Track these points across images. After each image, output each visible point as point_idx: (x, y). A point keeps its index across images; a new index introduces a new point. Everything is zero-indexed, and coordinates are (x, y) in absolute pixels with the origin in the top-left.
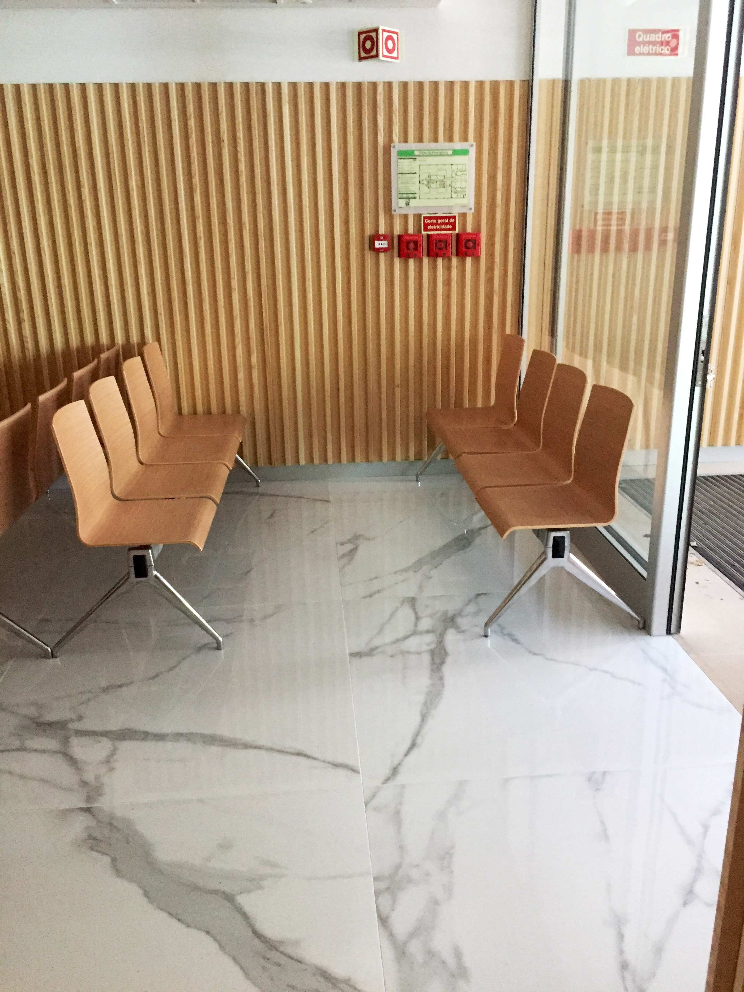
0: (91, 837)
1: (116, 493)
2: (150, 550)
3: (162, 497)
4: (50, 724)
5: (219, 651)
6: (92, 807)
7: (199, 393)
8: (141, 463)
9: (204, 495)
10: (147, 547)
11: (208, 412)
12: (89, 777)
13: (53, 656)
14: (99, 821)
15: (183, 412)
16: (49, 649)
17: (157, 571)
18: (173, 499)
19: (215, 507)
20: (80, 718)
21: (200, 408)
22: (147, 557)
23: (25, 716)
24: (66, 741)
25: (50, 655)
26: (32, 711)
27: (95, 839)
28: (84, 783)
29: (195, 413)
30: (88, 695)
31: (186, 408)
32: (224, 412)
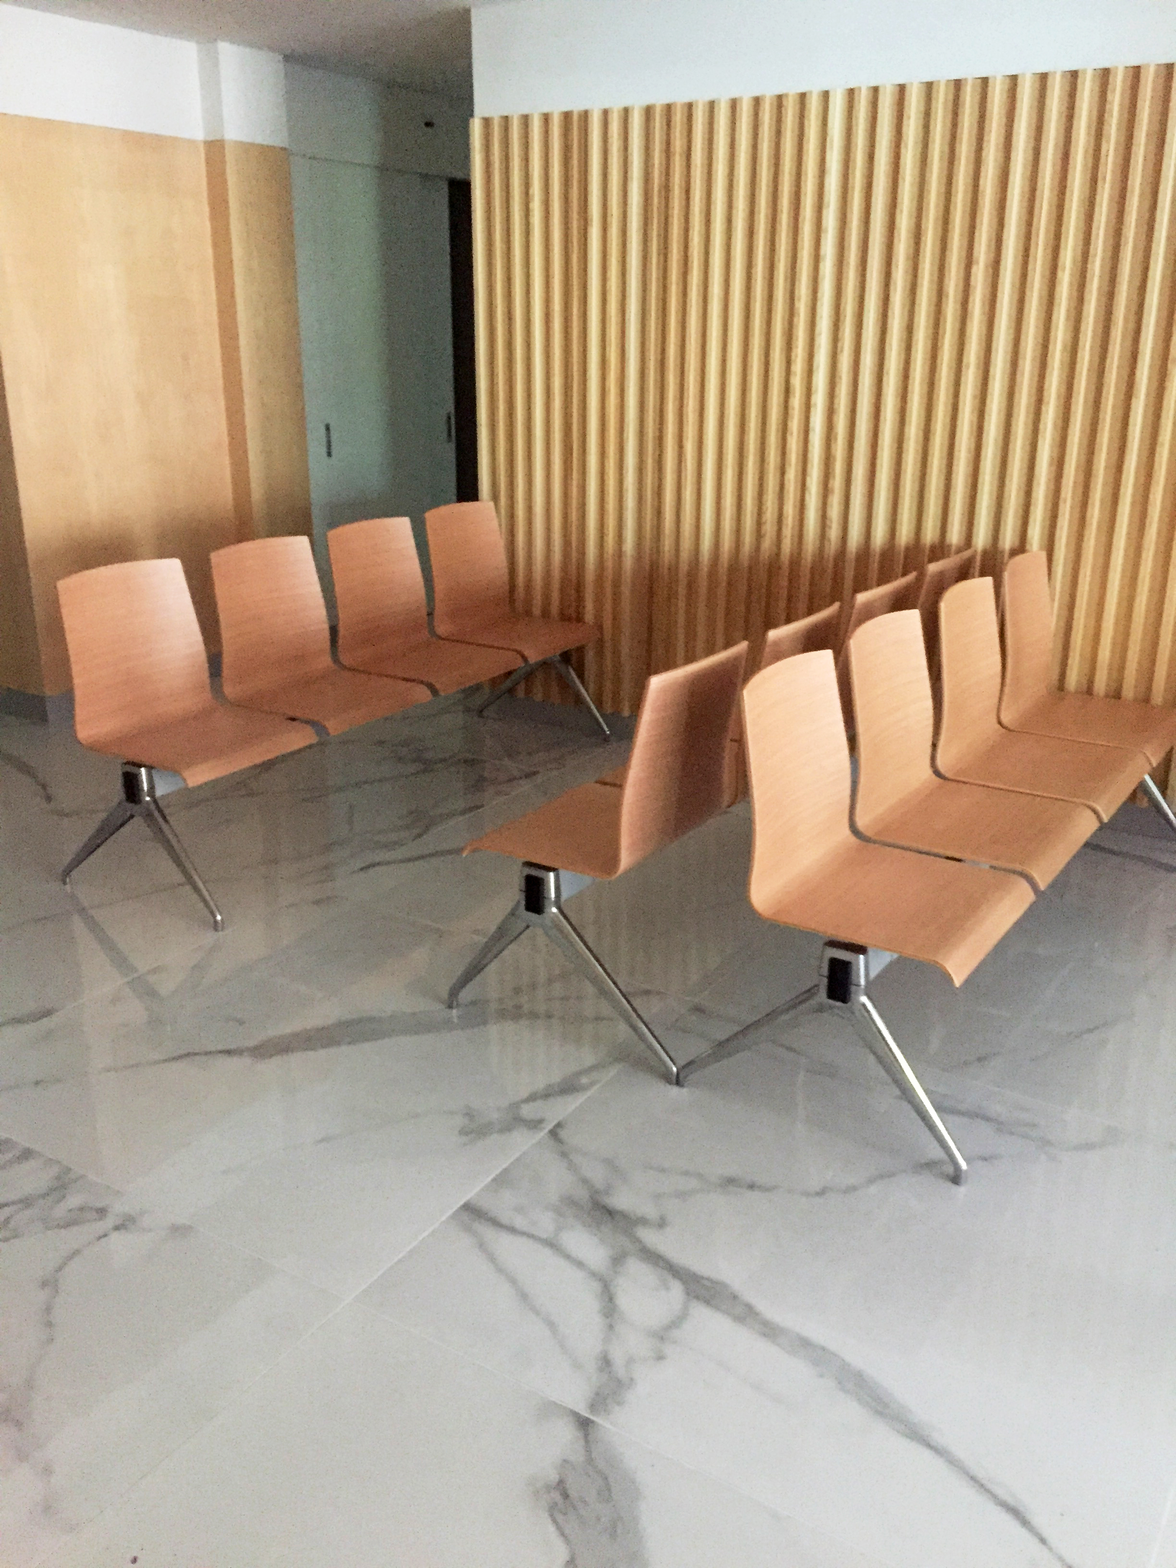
0: (561, 1487)
1: (861, 822)
2: (862, 957)
3: (941, 851)
4: (611, 1213)
5: (954, 1187)
6: (593, 1422)
7: (1105, 653)
8: (937, 773)
9: (1018, 867)
10: (860, 949)
11: (1116, 694)
12: (618, 1357)
13: (678, 1082)
14: (590, 1460)
15: (1066, 686)
16: (675, 1069)
17: (870, 998)
18: (959, 860)
19: (1031, 897)
20: (662, 1223)
21: (1101, 684)
22: (854, 968)
23: (585, 1181)
24: (618, 1260)
25: (674, 1078)
26: (597, 1175)
27: (566, 1496)
28: (605, 1362)
29: (1089, 691)
30: (694, 1183)
31: (1073, 679)
32: (1147, 700)
